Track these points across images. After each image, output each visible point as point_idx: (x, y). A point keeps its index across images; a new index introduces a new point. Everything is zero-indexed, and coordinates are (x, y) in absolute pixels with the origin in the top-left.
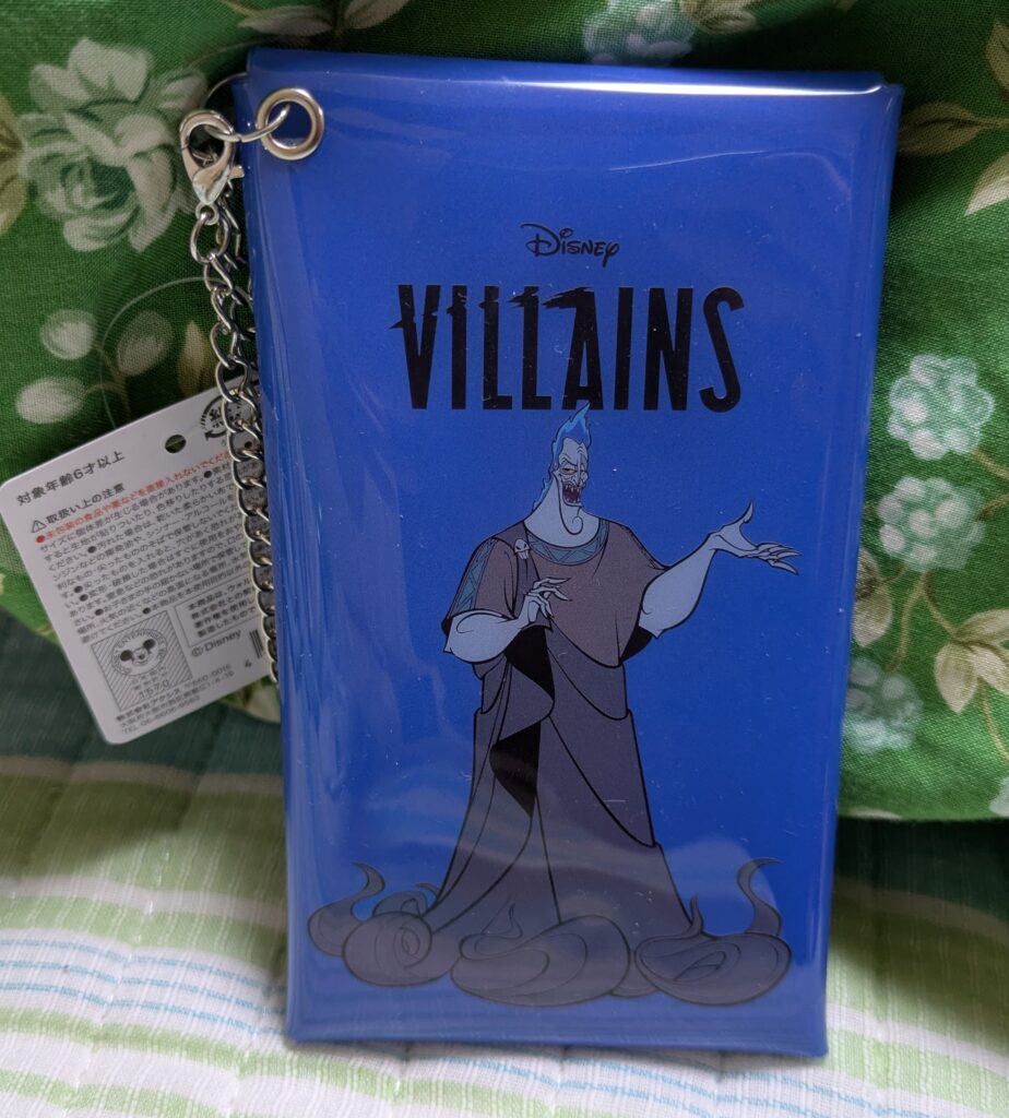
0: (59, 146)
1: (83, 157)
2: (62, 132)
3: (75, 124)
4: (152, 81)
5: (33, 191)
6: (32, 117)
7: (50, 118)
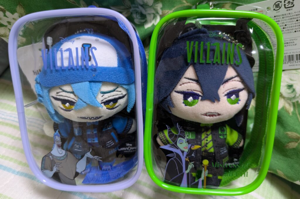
0: (137, 9)
1: (140, 11)
2: (138, 7)
3: (140, 7)
4: (154, 4)
5: (132, 13)
6: (134, 5)
7: (136, 6)
